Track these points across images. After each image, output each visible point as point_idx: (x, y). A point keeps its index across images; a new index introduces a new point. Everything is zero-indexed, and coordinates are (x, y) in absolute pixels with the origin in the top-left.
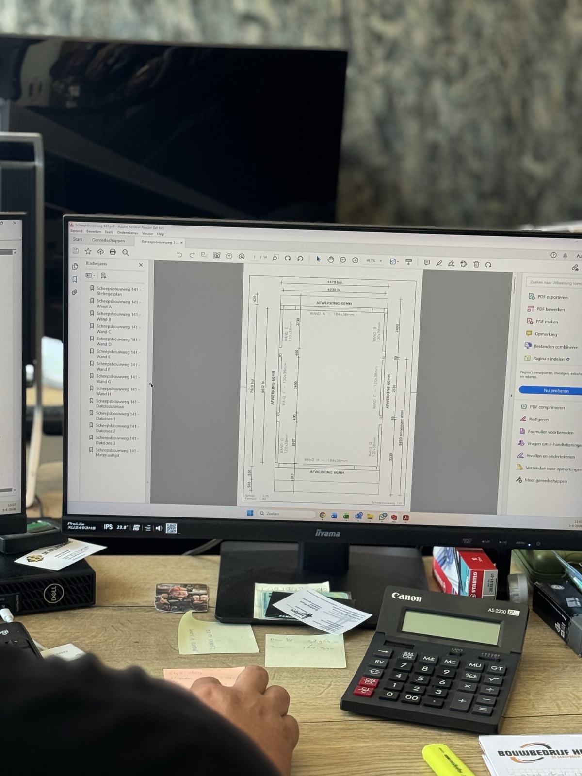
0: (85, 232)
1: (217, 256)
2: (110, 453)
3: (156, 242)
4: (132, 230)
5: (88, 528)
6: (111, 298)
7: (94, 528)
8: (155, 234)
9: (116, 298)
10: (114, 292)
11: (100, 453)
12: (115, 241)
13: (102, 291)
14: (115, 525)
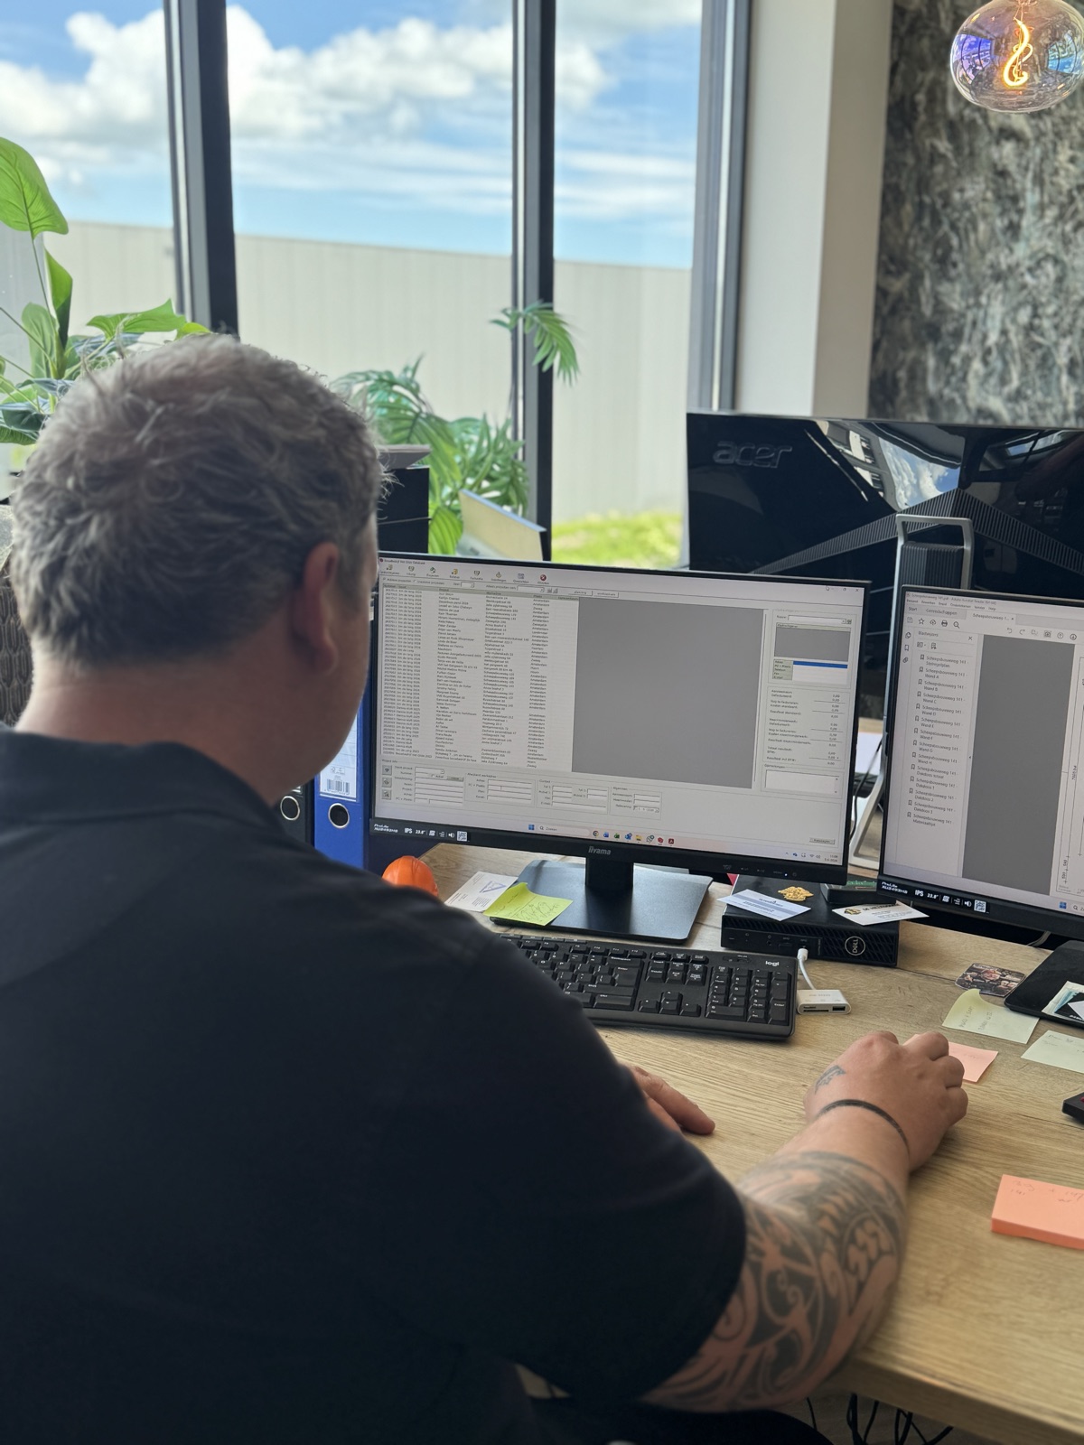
0: (920, 603)
1: (1048, 634)
2: (927, 821)
3: (987, 617)
4: (965, 604)
5: (900, 891)
6: (939, 668)
7: (906, 892)
8: (987, 608)
9: (946, 669)
10: (943, 663)
11: (918, 819)
12: (948, 613)
13: (931, 661)
14: (926, 892)
